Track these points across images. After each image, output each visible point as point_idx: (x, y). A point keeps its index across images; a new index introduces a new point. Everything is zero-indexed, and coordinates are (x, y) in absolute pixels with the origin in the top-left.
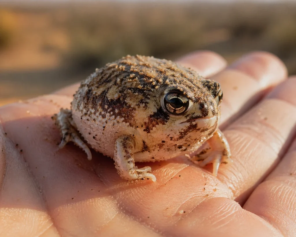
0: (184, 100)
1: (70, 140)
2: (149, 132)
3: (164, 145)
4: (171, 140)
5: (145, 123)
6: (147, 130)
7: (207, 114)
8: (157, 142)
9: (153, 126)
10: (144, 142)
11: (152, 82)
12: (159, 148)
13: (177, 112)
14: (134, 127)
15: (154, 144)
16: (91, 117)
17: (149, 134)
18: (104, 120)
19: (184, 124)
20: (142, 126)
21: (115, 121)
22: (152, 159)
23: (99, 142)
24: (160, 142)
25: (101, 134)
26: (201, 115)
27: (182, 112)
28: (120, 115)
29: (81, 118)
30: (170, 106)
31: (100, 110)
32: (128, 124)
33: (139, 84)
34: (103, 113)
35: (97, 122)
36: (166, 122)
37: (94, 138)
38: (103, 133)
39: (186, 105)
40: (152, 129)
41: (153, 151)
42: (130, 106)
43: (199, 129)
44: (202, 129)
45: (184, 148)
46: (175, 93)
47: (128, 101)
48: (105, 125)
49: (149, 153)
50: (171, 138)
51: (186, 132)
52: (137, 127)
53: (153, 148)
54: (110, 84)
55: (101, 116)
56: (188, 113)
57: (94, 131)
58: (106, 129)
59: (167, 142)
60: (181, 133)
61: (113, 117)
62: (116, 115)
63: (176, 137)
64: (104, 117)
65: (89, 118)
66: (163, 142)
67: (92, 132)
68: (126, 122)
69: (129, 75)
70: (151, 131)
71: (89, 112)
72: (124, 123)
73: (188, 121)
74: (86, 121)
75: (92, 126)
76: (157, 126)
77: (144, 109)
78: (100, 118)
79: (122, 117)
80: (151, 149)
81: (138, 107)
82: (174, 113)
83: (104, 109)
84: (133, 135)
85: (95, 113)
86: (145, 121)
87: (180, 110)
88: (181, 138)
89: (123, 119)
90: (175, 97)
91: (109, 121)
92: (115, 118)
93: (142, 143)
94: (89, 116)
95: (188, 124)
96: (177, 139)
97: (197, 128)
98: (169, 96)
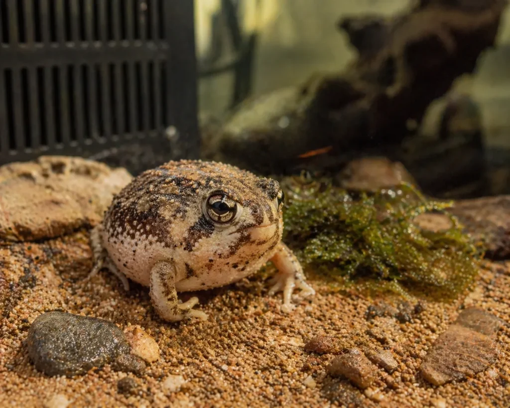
0: (230, 204)
1: (104, 266)
2: (191, 250)
3: (213, 265)
4: (220, 257)
5: (185, 239)
6: (189, 248)
7: (262, 221)
8: (204, 262)
9: (195, 241)
10: (187, 265)
11: (192, 185)
12: (207, 270)
13: (223, 220)
14: (171, 247)
15: (200, 265)
16: (118, 238)
17: (192, 253)
18: (133, 242)
19: (233, 234)
20: (181, 244)
21: (147, 242)
22: (203, 286)
23: (132, 271)
24: (207, 262)
25: (132, 260)
26: (254, 222)
27: (229, 219)
28: (151, 233)
29: (109, 241)
30: (213, 212)
31: (128, 227)
32: (163, 244)
33: (176, 189)
34: (131, 232)
35: (126, 245)
36: (211, 233)
37: (125, 265)
38: (134, 259)
39: (234, 210)
40: (194, 246)
41: (201, 276)
42: (163, 219)
43: (253, 242)
44: (257, 241)
45: (241, 267)
46: (219, 195)
47: (161, 211)
48: (134, 248)
49: (196, 278)
50: (220, 256)
51: (237, 247)
52: (176, 246)
53: (200, 271)
54: (141, 193)
55: (129, 236)
56: (237, 220)
57: (124, 257)
58: (137, 253)
59: (216, 261)
60: (231, 247)
61: (144, 236)
62: (147, 233)
63: (226, 253)
64: (133, 237)
65: (116, 240)
66: (211, 261)
67: (121, 259)
68: (161, 242)
69: (164, 180)
70: (193, 248)
71: (116, 232)
72: (158, 243)
73: (238, 231)
74: (114, 244)
75: (120, 250)
76: (200, 240)
77: (182, 219)
78: (129, 238)
79: (156, 235)
80: (198, 272)
81: (174, 219)
82: (219, 221)
83: (134, 227)
84: (172, 259)
85: (122, 233)
86: (184, 236)
87: (225, 216)
88: (232, 253)
89: (156, 238)
90: (218, 200)
91: (139, 243)
92: (147, 237)
93: (184, 266)
94: (116, 237)
95: (238, 235)
96: (228, 256)
97: (251, 240)
98: (212, 199)
